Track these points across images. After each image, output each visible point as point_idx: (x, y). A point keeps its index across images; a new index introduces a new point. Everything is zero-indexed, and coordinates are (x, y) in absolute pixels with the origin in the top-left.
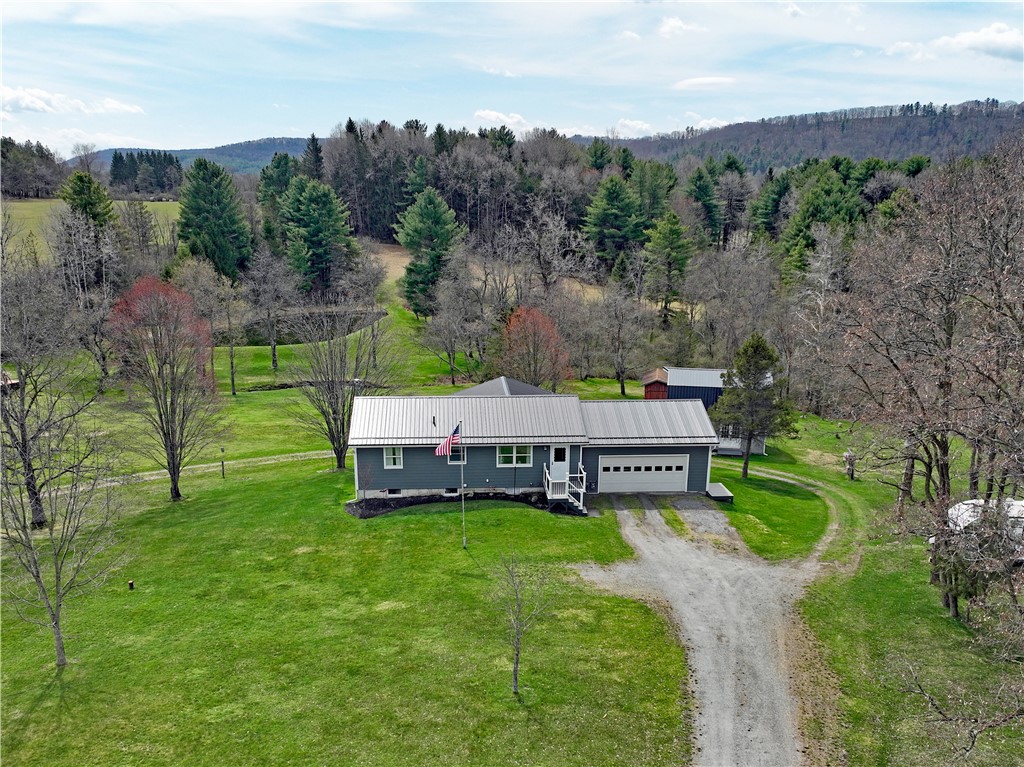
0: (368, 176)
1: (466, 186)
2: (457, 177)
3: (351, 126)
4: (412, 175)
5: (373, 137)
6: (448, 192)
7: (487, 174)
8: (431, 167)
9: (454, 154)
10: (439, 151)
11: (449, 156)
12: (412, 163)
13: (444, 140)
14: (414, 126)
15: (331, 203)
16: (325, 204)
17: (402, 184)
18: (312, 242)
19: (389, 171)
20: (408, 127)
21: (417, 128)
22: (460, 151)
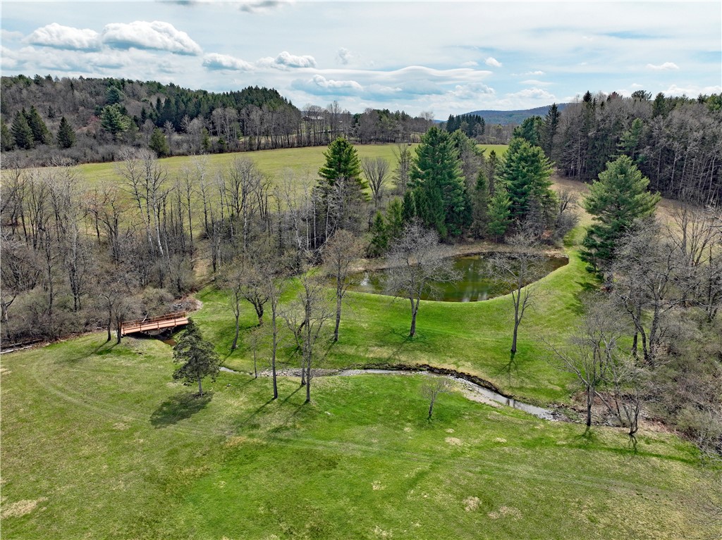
0: (589, 134)
1: (676, 144)
2: (669, 136)
3: (588, 97)
4: (627, 134)
5: (602, 104)
6: (658, 148)
7: (699, 135)
8: (646, 128)
9: (670, 117)
10: (655, 115)
11: (664, 118)
12: (630, 124)
13: (663, 105)
14: (640, 96)
15: (538, 161)
16: (533, 162)
17: (618, 141)
18: (516, 193)
19: (609, 130)
20: (635, 96)
21: (643, 97)
22: (676, 115)
